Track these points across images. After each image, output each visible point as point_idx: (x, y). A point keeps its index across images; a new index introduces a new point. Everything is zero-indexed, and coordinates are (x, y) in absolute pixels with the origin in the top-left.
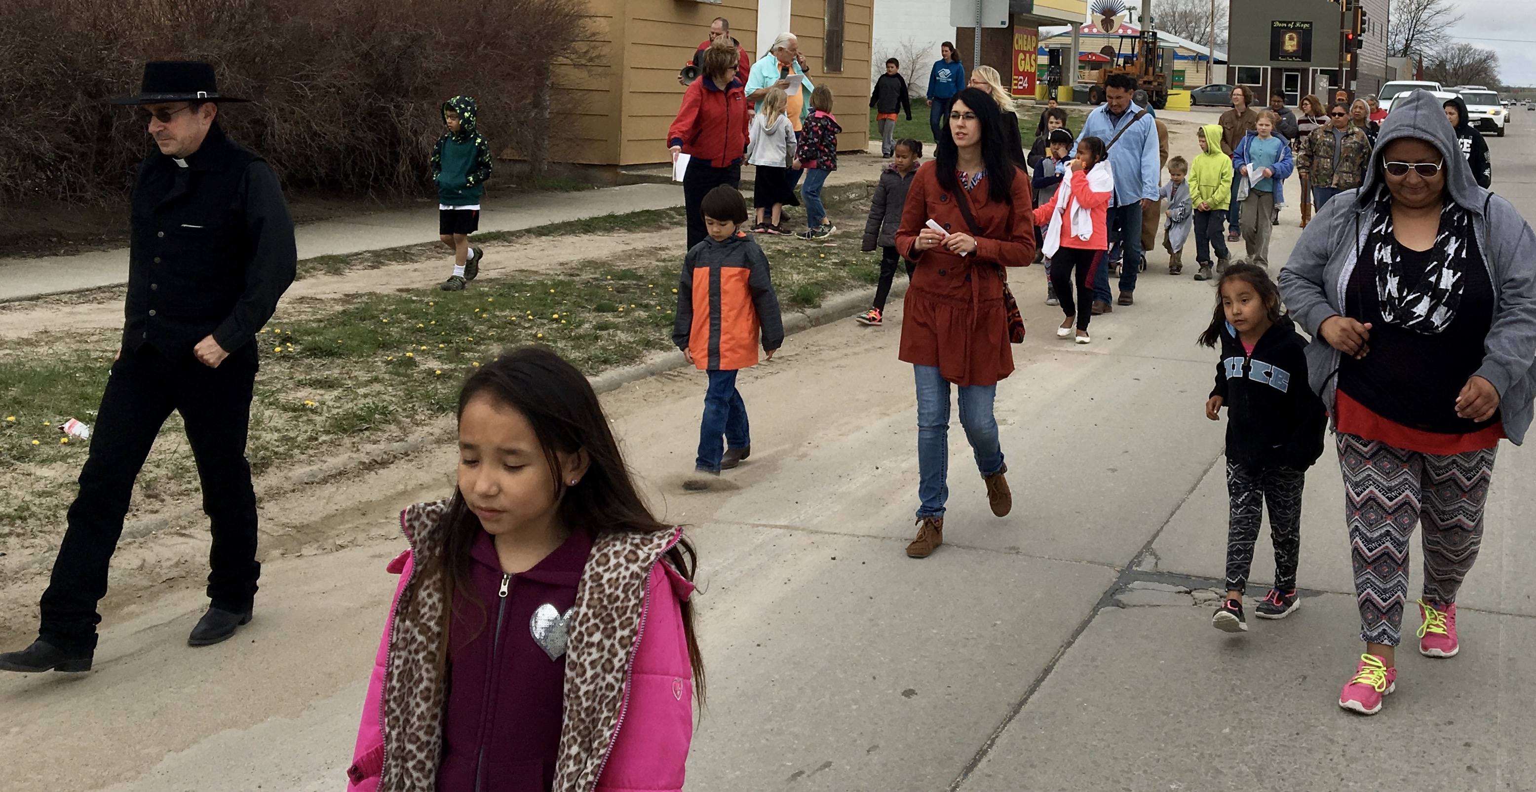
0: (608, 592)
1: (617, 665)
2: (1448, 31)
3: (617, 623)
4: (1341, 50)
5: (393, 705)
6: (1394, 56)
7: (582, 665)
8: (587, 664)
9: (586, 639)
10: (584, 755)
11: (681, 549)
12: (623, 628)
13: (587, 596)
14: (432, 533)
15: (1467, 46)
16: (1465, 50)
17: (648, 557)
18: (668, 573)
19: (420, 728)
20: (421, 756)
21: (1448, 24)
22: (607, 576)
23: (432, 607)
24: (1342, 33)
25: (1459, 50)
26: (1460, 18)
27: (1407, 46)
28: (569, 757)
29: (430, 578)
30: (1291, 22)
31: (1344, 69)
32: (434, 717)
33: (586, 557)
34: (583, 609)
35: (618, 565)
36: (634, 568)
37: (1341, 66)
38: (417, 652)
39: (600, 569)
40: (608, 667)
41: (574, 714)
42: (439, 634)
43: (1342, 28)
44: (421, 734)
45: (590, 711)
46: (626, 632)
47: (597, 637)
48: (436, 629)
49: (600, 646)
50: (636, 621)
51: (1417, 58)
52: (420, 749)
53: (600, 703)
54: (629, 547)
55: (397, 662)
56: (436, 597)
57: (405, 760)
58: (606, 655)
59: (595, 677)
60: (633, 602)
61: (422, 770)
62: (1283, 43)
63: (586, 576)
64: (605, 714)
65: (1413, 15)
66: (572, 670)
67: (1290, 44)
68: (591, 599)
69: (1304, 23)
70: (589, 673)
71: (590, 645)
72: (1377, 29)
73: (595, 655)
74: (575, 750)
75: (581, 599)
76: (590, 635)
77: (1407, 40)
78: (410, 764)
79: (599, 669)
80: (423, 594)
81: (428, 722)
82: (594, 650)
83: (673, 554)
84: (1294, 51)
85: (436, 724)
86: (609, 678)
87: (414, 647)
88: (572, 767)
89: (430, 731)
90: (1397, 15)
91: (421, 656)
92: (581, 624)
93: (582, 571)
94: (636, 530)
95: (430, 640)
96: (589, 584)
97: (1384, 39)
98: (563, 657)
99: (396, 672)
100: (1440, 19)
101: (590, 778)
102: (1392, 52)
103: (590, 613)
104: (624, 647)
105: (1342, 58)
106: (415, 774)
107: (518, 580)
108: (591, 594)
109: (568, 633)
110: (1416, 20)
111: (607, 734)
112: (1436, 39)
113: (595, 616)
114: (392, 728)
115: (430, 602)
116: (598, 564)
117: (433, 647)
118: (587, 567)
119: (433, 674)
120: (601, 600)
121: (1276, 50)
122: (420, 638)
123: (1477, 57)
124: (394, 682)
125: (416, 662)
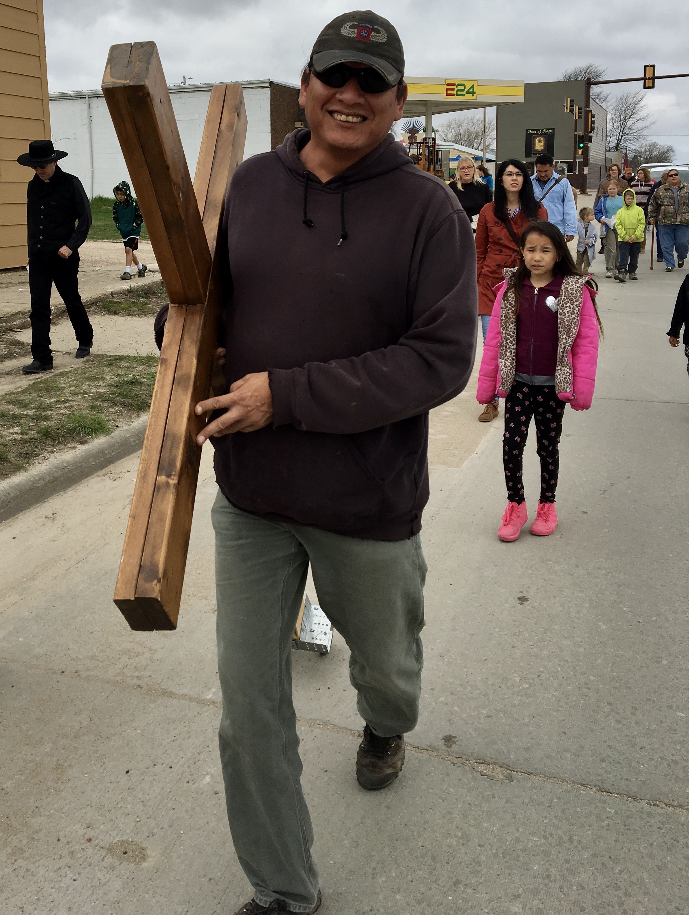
0: (570, 292)
1: (576, 312)
2: (645, 132)
3: (574, 301)
4: (575, 147)
5: (503, 324)
6: (609, 151)
7: (564, 313)
8: (566, 312)
9: (565, 305)
10: (567, 338)
11: (591, 281)
12: (576, 301)
13: (564, 294)
14: (511, 277)
15: (655, 143)
16: (654, 145)
17: (582, 282)
18: (588, 288)
19: (511, 331)
20: (511, 339)
21: (646, 127)
22: (569, 288)
23: (513, 298)
24: (575, 135)
25: (650, 146)
26: (654, 123)
27: (618, 144)
28: (563, 339)
29: (511, 289)
30: (539, 130)
31: (577, 160)
32: (514, 329)
33: (561, 283)
34: (563, 297)
35: (573, 285)
36: (578, 285)
37: (575, 158)
38: (508, 310)
39: (567, 286)
40: (573, 313)
41: (563, 327)
42: (515, 306)
43: (576, 131)
44: (511, 333)
45: (568, 325)
46: (578, 303)
47: (568, 305)
48: (514, 304)
49: (570, 307)
50: (580, 300)
51: (625, 152)
52: (511, 337)
53: (571, 323)
54: (575, 280)
55: (504, 312)
56: (513, 295)
57: (507, 340)
58: (572, 310)
59: (569, 316)
60: (579, 294)
61: (512, 343)
62: (534, 144)
63: (563, 288)
64: (573, 326)
65: (622, 122)
66: (561, 315)
67: (539, 145)
68: (565, 294)
69: (549, 129)
70: (567, 315)
71: (566, 307)
72: (600, 133)
73: (568, 310)
74: (564, 336)
75: (562, 295)
76: (566, 304)
77: (618, 140)
78: (508, 341)
79: (570, 314)
80: (509, 294)
81: (513, 330)
82: (568, 308)
83: (588, 283)
84: (542, 150)
85: (515, 331)
86: (573, 316)
87: (507, 309)
88: (564, 341)
89: (513, 333)
90: (611, 124)
91: (510, 311)
92: (563, 301)
93: (561, 287)
94: (577, 274)
95: (512, 307)
96: (564, 290)
97: (604, 138)
98: (557, 312)
99: (504, 315)
100: (640, 125)
101: (571, 343)
102: (608, 149)
103: (565, 298)
104: (577, 307)
105: (575, 152)
106: (510, 344)
107: (540, 289)
108: (565, 293)
109: (558, 305)
110: (624, 125)
111: (574, 331)
112: (637, 138)
113: (567, 299)
114: (503, 330)
115: (512, 296)
116: (566, 284)
117: (513, 309)
118: (562, 286)
119: (514, 317)
120: (568, 294)
121: (529, 149)
122: (510, 306)
123: (661, 150)
124: (503, 318)
125: (508, 313)
